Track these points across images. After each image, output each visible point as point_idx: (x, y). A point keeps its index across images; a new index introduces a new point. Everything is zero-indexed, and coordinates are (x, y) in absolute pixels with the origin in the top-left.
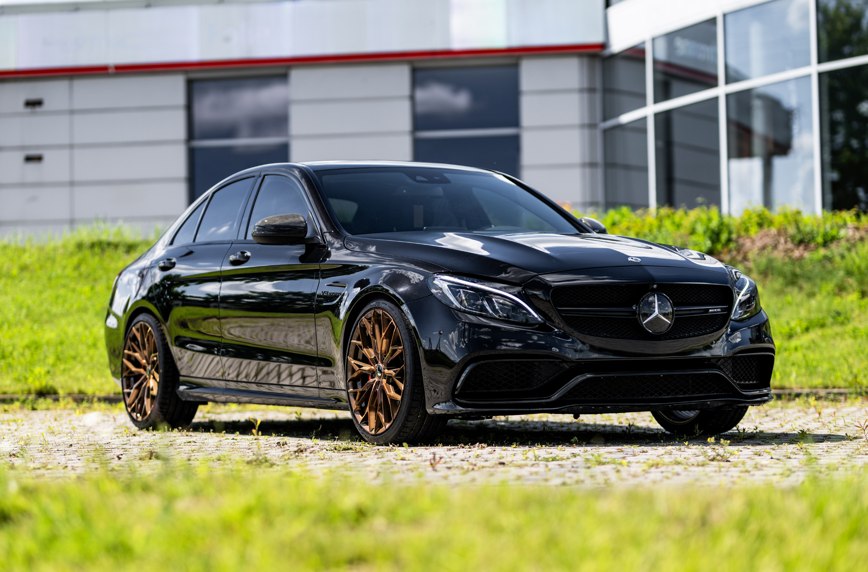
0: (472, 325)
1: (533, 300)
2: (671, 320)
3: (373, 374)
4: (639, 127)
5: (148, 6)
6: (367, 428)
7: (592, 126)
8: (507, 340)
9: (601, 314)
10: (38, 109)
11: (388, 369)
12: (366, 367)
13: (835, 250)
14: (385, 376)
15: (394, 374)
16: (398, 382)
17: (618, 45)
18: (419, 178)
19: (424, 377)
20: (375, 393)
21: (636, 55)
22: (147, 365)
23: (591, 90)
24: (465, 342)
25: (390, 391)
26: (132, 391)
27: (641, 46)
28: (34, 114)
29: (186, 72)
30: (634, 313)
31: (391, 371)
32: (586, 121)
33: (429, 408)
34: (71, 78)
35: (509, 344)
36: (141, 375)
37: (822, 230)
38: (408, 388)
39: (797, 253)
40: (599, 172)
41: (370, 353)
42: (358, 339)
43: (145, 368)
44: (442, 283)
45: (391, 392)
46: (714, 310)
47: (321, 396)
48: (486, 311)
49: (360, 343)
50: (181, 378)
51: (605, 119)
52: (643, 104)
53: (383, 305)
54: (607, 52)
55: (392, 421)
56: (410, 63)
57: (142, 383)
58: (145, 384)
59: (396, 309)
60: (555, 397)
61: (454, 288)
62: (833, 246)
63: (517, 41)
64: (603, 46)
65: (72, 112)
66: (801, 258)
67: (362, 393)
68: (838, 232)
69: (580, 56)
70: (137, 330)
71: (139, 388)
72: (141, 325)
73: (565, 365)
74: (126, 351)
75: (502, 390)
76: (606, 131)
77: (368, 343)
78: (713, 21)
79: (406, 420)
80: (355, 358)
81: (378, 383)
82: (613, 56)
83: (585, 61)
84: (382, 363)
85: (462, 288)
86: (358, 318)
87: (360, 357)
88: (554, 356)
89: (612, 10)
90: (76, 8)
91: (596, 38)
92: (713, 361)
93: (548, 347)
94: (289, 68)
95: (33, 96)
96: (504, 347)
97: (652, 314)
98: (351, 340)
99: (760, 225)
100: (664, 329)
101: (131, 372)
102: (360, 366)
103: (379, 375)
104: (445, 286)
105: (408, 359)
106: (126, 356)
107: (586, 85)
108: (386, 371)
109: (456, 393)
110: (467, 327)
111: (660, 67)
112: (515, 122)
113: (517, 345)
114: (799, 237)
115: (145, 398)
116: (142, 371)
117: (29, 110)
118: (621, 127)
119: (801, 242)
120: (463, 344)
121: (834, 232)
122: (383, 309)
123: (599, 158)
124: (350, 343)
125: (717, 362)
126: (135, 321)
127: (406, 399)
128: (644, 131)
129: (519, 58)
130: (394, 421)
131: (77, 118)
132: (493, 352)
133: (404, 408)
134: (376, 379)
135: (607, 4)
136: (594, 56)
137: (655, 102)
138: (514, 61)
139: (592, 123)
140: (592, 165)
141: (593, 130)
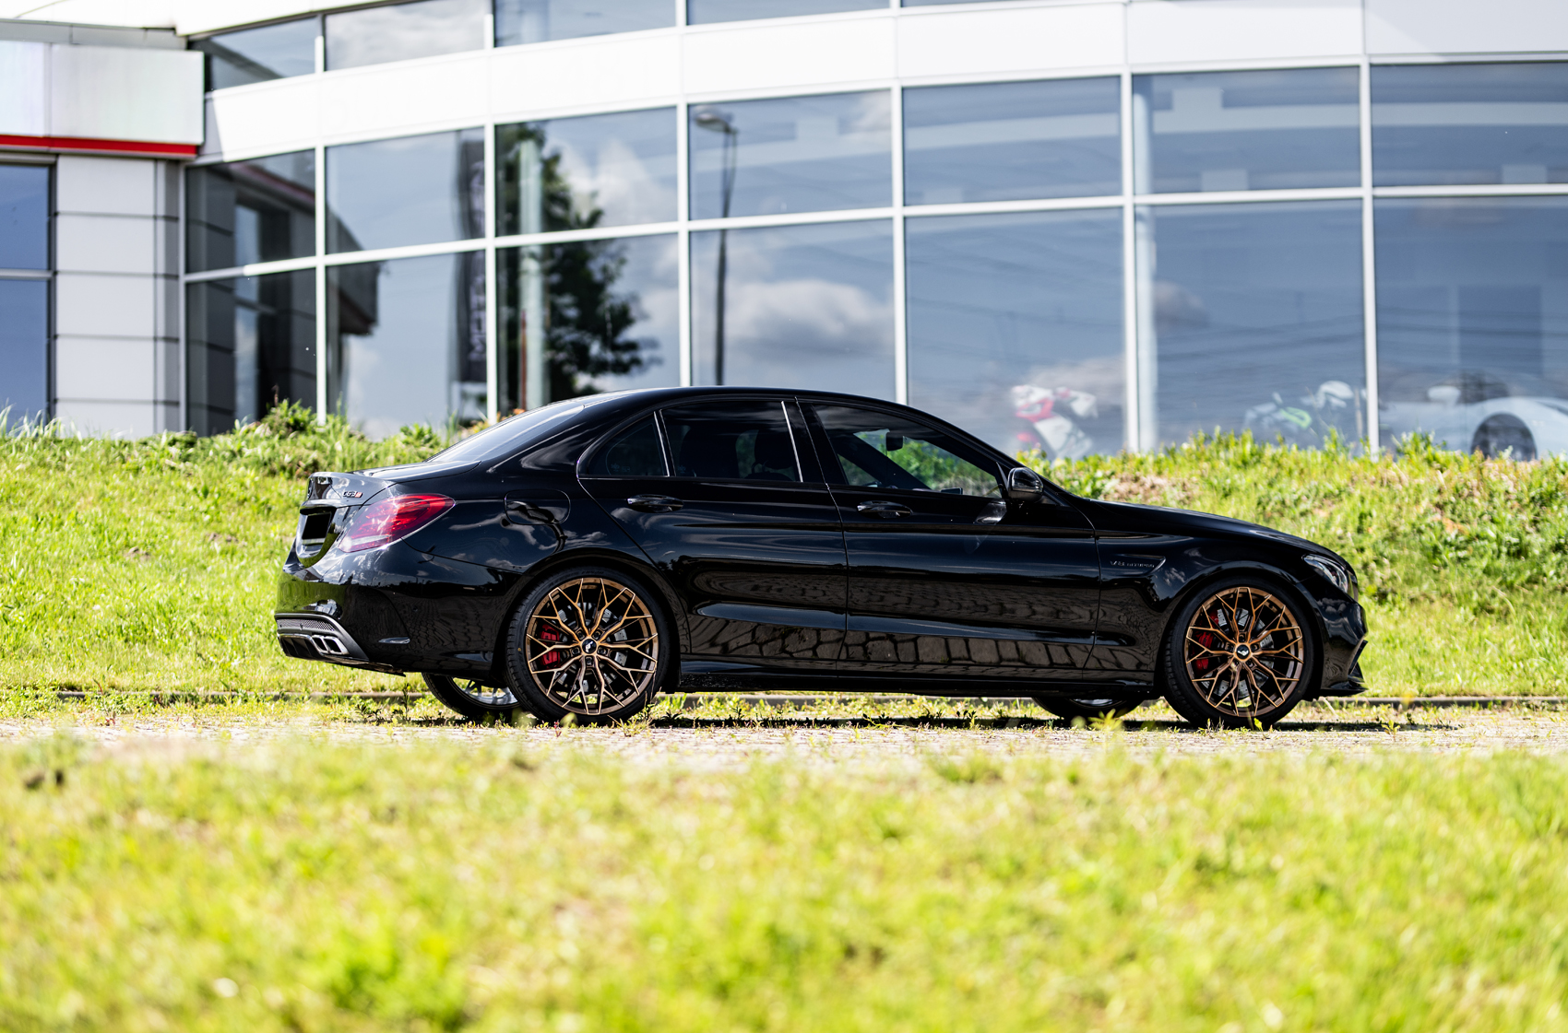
7: (168, 277)
23: (170, 219)
27: (302, 155)
32: (163, 268)
33: (1325, 687)
40: (182, 352)
51: (188, 271)
54: (205, 160)
63: (58, 131)
64: (197, 149)
69: (156, 161)
76: (188, 285)
83: (162, 168)
89: (216, 94)
91: (196, 139)
104: (1324, 569)
107: (163, 210)
123: (182, 330)
129: (58, 155)
135: (208, 86)
136: (176, 162)
137: (327, 252)
138: (50, 159)
139: (171, 271)
140: (170, 339)
141: (172, 283)
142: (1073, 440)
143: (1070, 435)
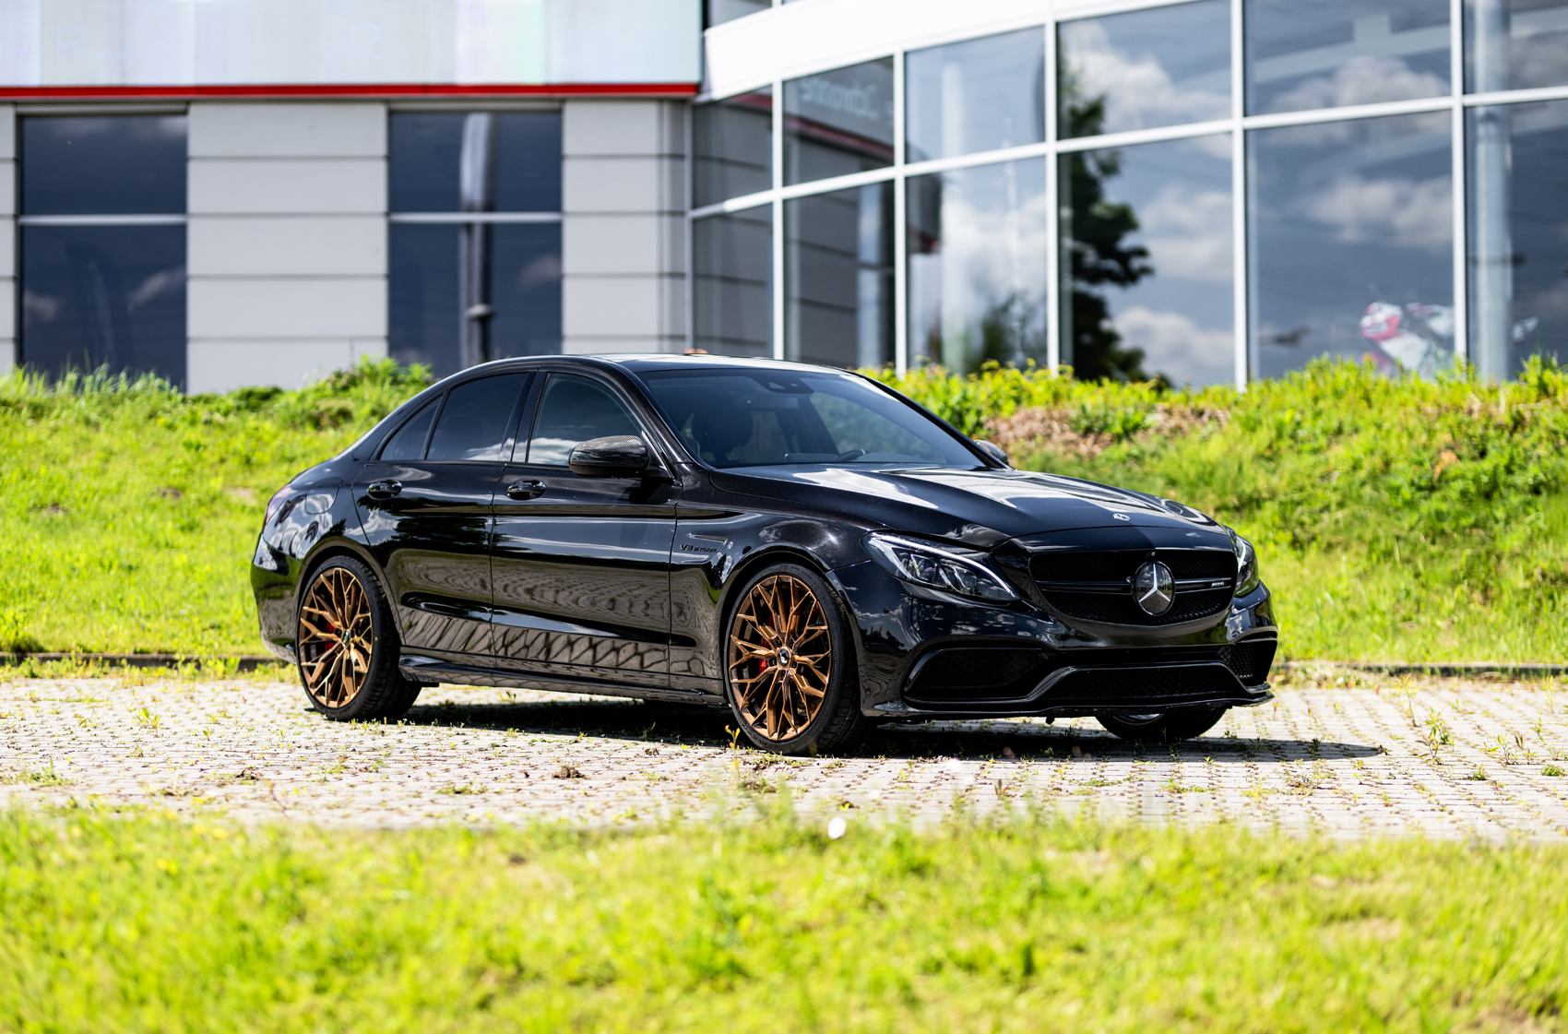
0: (923, 601)
1: (1007, 571)
2: (1171, 597)
3: (772, 660)
4: (759, 219)
6: (764, 732)
7: (676, 214)
8: (962, 621)
11: (800, 655)
12: (762, 651)
13: (1142, 443)
14: (794, 664)
15: (812, 663)
16: (817, 672)
17: (721, 87)
18: (773, 385)
19: (860, 669)
20: (778, 685)
21: (754, 105)
22: (342, 629)
23: (676, 157)
25: (803, 685)
26: (317, 665)
27: (765, 91)
29: (15, 104)
30: (1127, 588)
31: (805, 658)
32: (666, 207)
33: (868, 709)
35: (964, 627)
36: (333, 642)
37: (1120, 414)
38: (835, 682)
39: (1084, 448)
40: (687, 285)
41: (766, 632)
42: (749, 612)
43: (338, 633)
44: (883, 544)
45: (805, 686)
46: (1217, 583)
47: (672, 685)
48: (942, 581)
49: (754, 618)
50: (403, 650)
51: (695, 206)
52: (768, 185)
53: (793, 571)
54: (703, 98)
55: (808, 723)
56: (387, 102)
57: (333, 655)
58: (339, 656)
59: (815, 578)
60: (1032, 697)
61: (904, 553)
62: (1138, 437)
64: (697, 88)
66: (1092, 455)
67: (753, 685)
68: (1144, 419)
69: (660, 101)
70: (329, 579)
71: (328, 662)
72: (337, 572)
73: (1044, 654)
74: (305, 608)
76: (695, 222)
77: (765, 618)
78: (887, 62)
79: (831, 723)
80: (741, 637)
81: (782, 673)
82: (713, 104)
83: (667, 108)
84: (790, 646)
85: (914, 553)
86: (749, 585)
87: (747, 636)
88: (1024, 642)
89: (709, 32)
91: (692, 76)
93: (1014, 629)
94: (190, 103)
96: (959, 632)
97: (1150, 590)
98: (737, 613)
99: (1018, 401)
100: (1162, 608)
101: (315, 638)
102: (751, 650)
103: (784, 661)
104: (888, 550)
105: (836, 643)
106: (305, 615)
107: (666, 149)
108: (797, 657)
109: (906, 689)
110: (915, 601)
111: (795, 126)
112: (554, 203)
113: (972, 629)
114: (1084, 423)
115: (343, 676)
116: (332, 636)
118: (724, 217)
119: (1088, 431)
121: (1137, 419)
122: (793, 576)
123: (687, 267)
124: (735, 617)
125: (1217, 651)
126: (324, 566)
127: (832, 696)
128: (768, 225)
129: (563, 101)
130: (811, 724)
132: (947, 639)
133: (828, 708)
134: (779, 668)
135: (706, 24)
136: (682, 102)
137: (786, 183)
138: (555, 105)
139: (677, 208)
140: (676, 275)
141: (678, 220)
142: (1431, 360)
143: (1427, 354)
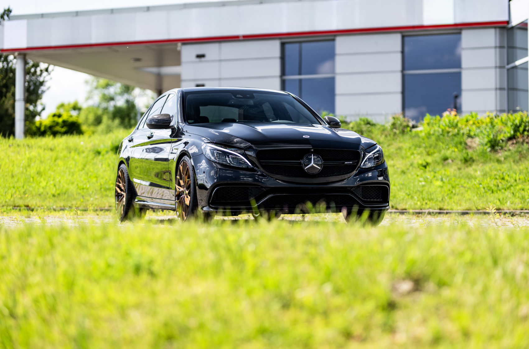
1: (249, 157)
2: (321, 167)
3: (183, 193)
4: (525, 67)
5: (261, 3)
7: (501, 67)
8: (244, 177)
9: (284, 163)
10: (203, 59)
12: (181, 190)
17: (515, 22)
19: (197, 194)
21: (523, 26)
22: (124, 190)
23: (501, 47)
24: (217, 176)
25: (187, 201)
26: (118, 203)
27: (526, 22)
28: (200, 61)
29: (280, 39)
30: (300, 163)
32: (498, 65)
34: (220, 42)
38: (191, 199)
40: (505, 93)
44: (208, 147)
46: (348, 162)
49: (179, 177)
51: (508, 64)
52: (527, 55)
53: (186, 159)
54: (510, 26)
56: (401, 32)
59: (189, 161)
60: (256, 205)
61: (213, 151)
63: (459, 21)
64: (508, 22)
65: (220, 61)
69: (495, 28)
73: (264, 189)
74: (117, 183)
75: (233, 201)
76: (508, 70)
81: (184, 197)
82: (513, 28)
83: (498, 30)
85: (215, 150)
86: (179, 165)
89: (511, 2)
90: (223, 4)
91: (506, 19)
92: (349, 188)
94: (335, 36)
95: (200, 53)
97: (309, 164)
98: (177, 176)
100: (317, 171)
102: (179, 189)
103: (185, 193)
104: (208, 149)
106: (117, 185)
107: (498, 45)
109: (210, 202)
110: (218, 169)
112: (458, 64)
116: (122, 193)
117: (198, 60)
118: (516, 67)
120: (216, 176)
123: (505, 86)
125: (351, 189)
128: (527, 69)
129: (461, 29)
131: (223, 64)
133: (190, 210)
136: (504, 28)
138: (458, 31)
139: (502, 65)
140: (501, 89)
141: (502, 70)
